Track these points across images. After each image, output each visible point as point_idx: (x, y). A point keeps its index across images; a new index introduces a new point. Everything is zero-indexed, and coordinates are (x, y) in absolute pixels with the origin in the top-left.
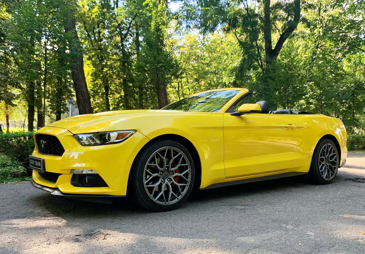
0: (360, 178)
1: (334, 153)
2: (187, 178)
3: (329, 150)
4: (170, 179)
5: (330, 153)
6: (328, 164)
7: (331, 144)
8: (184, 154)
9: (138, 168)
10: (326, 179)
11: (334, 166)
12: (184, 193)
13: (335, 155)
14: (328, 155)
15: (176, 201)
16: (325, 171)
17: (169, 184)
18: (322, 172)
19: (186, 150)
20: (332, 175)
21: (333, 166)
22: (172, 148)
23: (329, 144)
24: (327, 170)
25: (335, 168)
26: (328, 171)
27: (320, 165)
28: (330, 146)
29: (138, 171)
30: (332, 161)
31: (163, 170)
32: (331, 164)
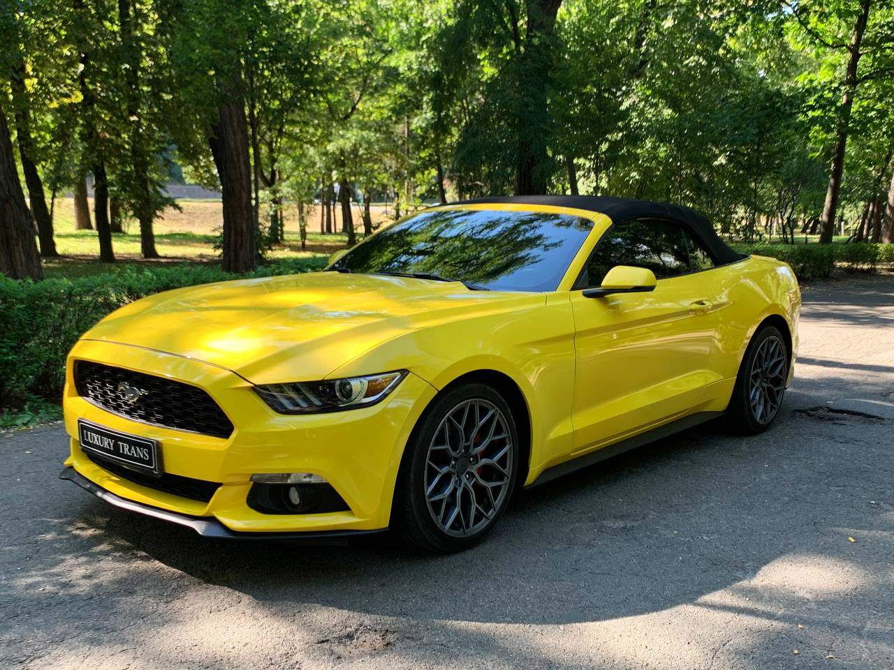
0: (821, 408)
1: (778, 357)
2: (504, 466)
3: (772, 350)
4: (472, 475)
5: (772, 357)
6: (765, 385)
7: (776, 338)
8: (499, 411)
9: (414, 461)
10: (761, 422)
11: (778, 388)
12: (498, 503)
13: (780, 361)
14: (767, 363)
15: (483, 524)
16: (759, 403)
17: (470, 486)
18: (754, 407)
19: (503, 400)
20: (772, 408)
21: (775, 389)
22: (478, 402)
23: (772, 337)
24: (762, 400)
25: (778, 392)
26: (766, 402)
27: (752, 388)
28: (772, 342)
29: (413, 467)
30: (773, 376)
31: (458, 456)
32: (771, 383)
